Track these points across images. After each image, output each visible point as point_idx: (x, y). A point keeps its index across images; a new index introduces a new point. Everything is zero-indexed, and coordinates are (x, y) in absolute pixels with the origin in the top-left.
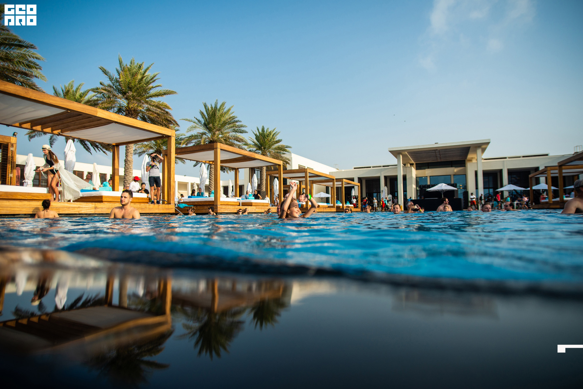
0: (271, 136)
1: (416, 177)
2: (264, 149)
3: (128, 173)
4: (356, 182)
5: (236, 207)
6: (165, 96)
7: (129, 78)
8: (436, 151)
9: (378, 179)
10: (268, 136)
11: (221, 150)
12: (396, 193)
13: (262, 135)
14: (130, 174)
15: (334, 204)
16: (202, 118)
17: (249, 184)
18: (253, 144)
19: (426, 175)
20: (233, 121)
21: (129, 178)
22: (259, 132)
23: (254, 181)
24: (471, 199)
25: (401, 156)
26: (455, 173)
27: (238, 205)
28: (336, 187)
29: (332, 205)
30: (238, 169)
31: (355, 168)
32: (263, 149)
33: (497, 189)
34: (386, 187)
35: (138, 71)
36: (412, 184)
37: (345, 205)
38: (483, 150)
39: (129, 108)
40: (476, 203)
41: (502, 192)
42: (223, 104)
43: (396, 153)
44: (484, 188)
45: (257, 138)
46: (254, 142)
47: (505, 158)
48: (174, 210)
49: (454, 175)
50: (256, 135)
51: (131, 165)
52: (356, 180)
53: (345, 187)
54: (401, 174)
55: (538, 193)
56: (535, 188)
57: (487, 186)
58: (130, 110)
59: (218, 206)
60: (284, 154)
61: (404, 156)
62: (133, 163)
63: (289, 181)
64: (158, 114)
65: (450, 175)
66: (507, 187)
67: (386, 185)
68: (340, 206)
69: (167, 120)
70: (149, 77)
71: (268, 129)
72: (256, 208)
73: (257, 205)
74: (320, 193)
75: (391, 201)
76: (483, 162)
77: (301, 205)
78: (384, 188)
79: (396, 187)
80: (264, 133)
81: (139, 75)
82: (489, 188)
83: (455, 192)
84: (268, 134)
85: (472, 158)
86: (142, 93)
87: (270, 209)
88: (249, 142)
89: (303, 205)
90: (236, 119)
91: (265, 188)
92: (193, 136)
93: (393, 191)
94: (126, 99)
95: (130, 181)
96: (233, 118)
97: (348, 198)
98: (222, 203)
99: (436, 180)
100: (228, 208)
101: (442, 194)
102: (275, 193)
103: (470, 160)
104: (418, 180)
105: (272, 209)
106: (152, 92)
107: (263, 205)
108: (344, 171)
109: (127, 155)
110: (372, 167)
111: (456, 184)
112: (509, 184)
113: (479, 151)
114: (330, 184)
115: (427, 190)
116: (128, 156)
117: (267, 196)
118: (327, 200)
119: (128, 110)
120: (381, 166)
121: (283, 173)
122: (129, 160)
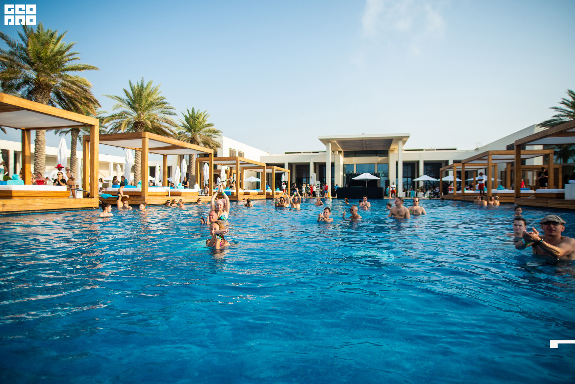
0: (202, 118)
1: (344, 165)
2: (195, 131)
3: (39, 154)
4: (286, 169)
5: (165, 198)
6: (83, 71)
7: (38, 47)
8: (363, 141)
9: (307, 165)
10: (198, 118)
11: (150, 139)
12: (324, 179)
13: (192, 117)
14: (42, 156)
15: (264, 191)
16: (127, 97)
17: (178, 167)
18: (183, 125)
19: (353, 163)
20: (161, 101)
21: (40, 160)
22: (189, 114)
23: (183, 166)
24: (392, 188)
25: (330, 144)
26: (379, 162)
27: (167, 196)
28: (267, 173)
29: (262, 191)
30: (167, 155)
31: (286, 153)
32: (193, 132)
33: (414, 178)
34: (315, 173)
35: (50, 40)
36: (339, 171)
37: (275, 192)
38: (404, 142)
39: (39, 81)
40: (395, 192)
41: (418, 182)
42: (150, 83)
43: (326, 141)
44: (403, 177)
45: (187, 119)
46: (183, 124)
47: (422, 150)
48: (98, 203)
49: (378, 164)
50: (186, 117)
51: (43, 146)
52: (287, 166)
53: (275, 173)
54: (329, 161)
55: (446, 185)
56: (444, 179)
57: (406, 176)
58: (41, 83)
59: (146, 198)
60: (215, 137)
61: (333, 144)
62: (45, 144)
63: (219, 167)
64: (76, 92)
65: (375, 164)
66: (423, 178)
67: (315, 171)
68: (270, 193)
69: (86, 98)
70: (64, 47)
71: (199, 110)
72: (186, 199)
73: (187, 194)
74: (250, 178)
75: (320, 187)
76: (403, 153)
77: (232, 193)
78: (313, 175)
79: (324, 173)
80: (194, 115)
81: (51, 44)
82: (407, 177)
83: (378, 182)
84: (198, 116)
85: (394, 149)
86: (56, 66)
87: (199, 199)
88: (179, 123)
89: (233, 193)
90: (164, 101)
91: (194, 172)
92: (117, 116)
93: (322, 178)
94: (35, 70)
95: (42, 163)
96: (162, 98)
97: (279, 184)
98: (150, 194)
99: (362, 168)
100: (157, 200)
101: (367, 182)
102: (205, 178)
103: (393, 151)
104: (345, 167)
105: (202, 198)
106: (68, 65)
107: (193, 194)
108: (275, 156)
109: (38, 134)
110: (302, 153)
111: (379, 174)
112: (424, 174)
113: (400, 143)
114: (261, 171)
115: (353, 179)
116: (39, 136)
117: (196, 183)
118: (257, 186)
119: (38, 84)
120: (310, 153)
121: (214, 160)
122: (41, 140)
